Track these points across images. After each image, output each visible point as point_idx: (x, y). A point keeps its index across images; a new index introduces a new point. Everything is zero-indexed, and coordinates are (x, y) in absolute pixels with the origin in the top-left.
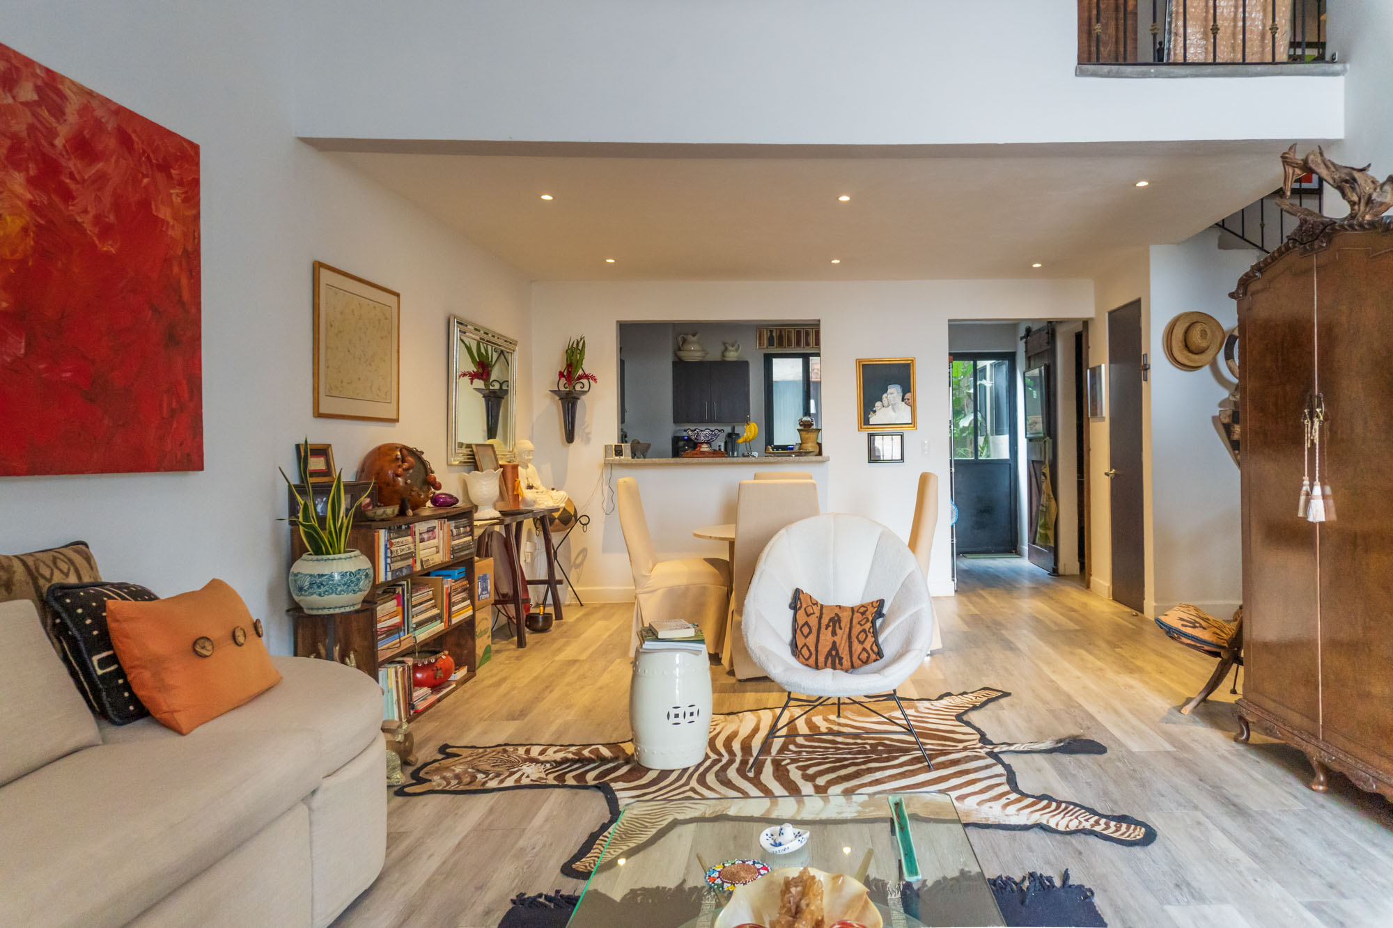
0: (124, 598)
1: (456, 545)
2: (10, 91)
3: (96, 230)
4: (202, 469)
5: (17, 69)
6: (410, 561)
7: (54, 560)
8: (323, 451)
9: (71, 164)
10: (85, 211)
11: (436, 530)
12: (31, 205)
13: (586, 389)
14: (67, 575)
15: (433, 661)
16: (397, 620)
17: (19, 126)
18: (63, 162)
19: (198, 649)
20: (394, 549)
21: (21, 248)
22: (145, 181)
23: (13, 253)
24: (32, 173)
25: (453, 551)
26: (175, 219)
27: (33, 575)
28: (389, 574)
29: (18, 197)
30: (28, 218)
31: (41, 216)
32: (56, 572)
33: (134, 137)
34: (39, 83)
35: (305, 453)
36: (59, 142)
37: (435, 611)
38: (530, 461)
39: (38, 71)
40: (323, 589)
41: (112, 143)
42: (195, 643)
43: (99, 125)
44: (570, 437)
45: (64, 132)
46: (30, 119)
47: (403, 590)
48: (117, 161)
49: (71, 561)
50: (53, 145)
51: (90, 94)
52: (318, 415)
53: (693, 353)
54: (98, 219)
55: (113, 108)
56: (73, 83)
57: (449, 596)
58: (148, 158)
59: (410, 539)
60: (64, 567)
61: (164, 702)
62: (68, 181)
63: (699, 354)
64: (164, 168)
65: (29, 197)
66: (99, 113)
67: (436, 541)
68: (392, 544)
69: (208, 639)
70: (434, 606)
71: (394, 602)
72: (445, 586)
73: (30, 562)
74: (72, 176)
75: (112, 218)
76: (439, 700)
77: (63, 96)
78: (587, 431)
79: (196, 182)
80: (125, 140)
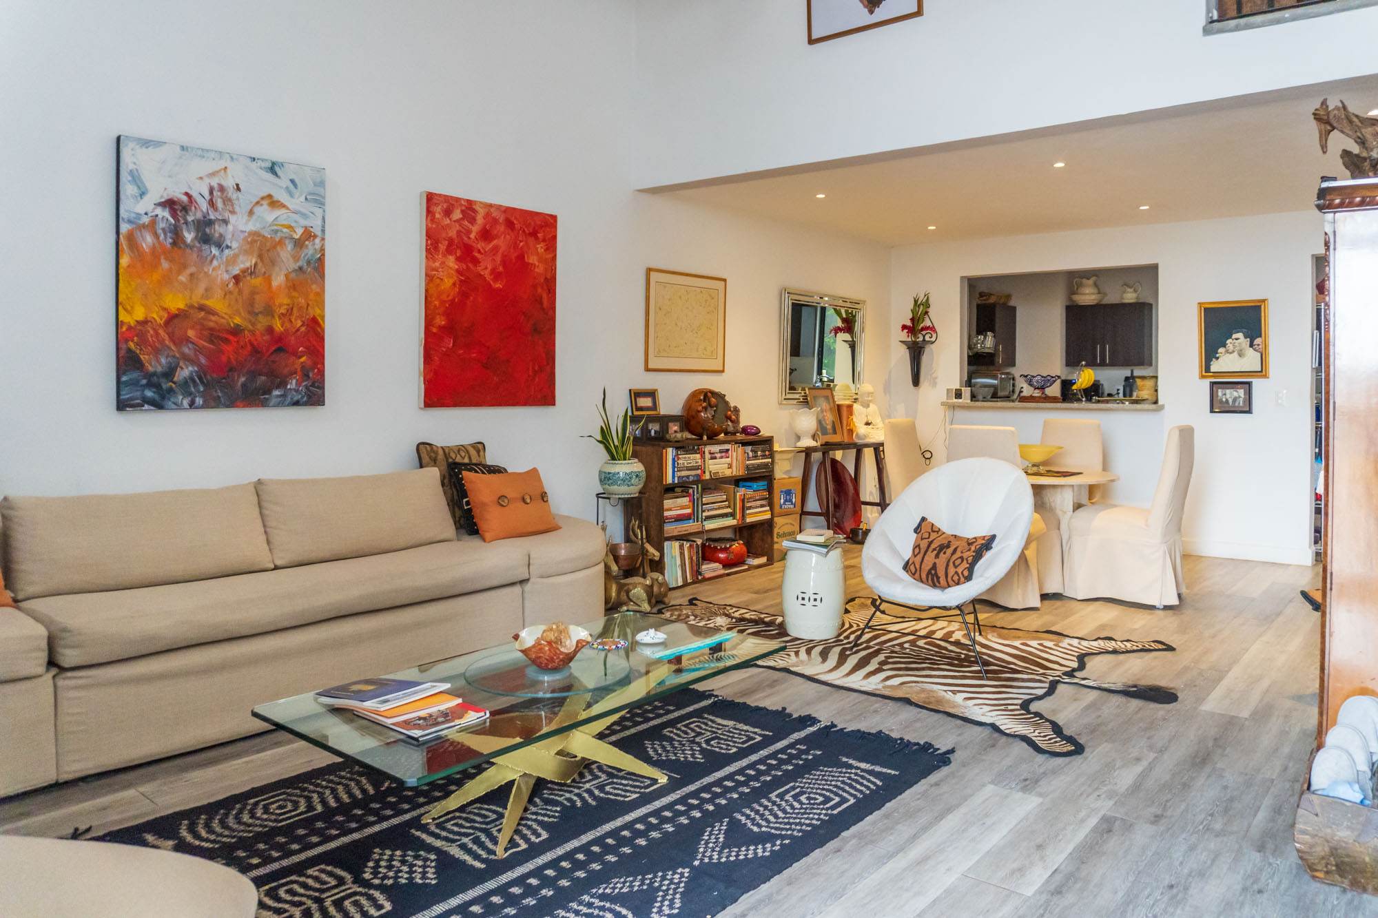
0: (483, 473)
1: (751, 464)
2: (449, 216)
3: (492, 277)
4: (554, 404)
5: (453, 205)
6: (699, 472)
7: (459, 451)
8: (652, 394)
9: (479, 246)
10: (486, 268)
11: (730, 452)
12: (458, 271)
13: (933, 339)
14: (463, 458)
15: (728, 546)
16: (689, 511)
17: (452, 233)
18: (474, 244)
19: (500, 501)
20: (679, 462)
21: (452, 294)
22: (521, 244)
23: (448, 296)
24: (458, 255)
25: (748, 467)
26: (539, 262)
27: (446, 456)
28: (676, 479)
29: (451, 268)
30: (456, 278)
31: (462, 276)
32: (458, 456)
33: (515, 222)
34: (463, 208)
35: (636, 395)
36: (472, 236)
37: (729, 510)
38: (870, 401)
39: (463, 202)
40: (610, 481)
41: (502, 228)
42: (499, 498)
43: (495, 221)
44: (916, 381)
45: (475, 229)
46: (458, 228)
47: (694, 491)
48: (505, 237)
49: (468, 452)
50: (469, 238)
51: (491, 206)
52: (647, 369)
53: (1088, 296)
54: (493, 271)
55: (503, 209)
56: (481, 203)
57: (743, 501)
58: (524, 231)
59: (698, 456)
60: (463, 454)
61: (483, 526)
62: (476, 254)
63: (1093, 297)
64: (534, 234)
65: (457, 267)
66: (495, 214)
67: (729, 459)
68: (678, 459)
69: (506, 497)
70: (729, 507)
71: (688, 499)
72: (738, 494)
73: (447, 451)
74: (479, 252)
75: (501, 269)
76: (728, 575)
77: (475, 211)
78: (934, 375)
79: (555, 237)
80: (510, 224)
